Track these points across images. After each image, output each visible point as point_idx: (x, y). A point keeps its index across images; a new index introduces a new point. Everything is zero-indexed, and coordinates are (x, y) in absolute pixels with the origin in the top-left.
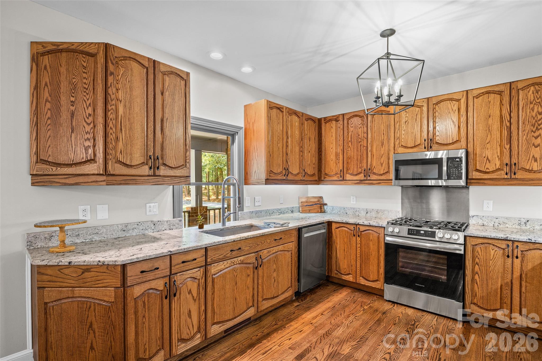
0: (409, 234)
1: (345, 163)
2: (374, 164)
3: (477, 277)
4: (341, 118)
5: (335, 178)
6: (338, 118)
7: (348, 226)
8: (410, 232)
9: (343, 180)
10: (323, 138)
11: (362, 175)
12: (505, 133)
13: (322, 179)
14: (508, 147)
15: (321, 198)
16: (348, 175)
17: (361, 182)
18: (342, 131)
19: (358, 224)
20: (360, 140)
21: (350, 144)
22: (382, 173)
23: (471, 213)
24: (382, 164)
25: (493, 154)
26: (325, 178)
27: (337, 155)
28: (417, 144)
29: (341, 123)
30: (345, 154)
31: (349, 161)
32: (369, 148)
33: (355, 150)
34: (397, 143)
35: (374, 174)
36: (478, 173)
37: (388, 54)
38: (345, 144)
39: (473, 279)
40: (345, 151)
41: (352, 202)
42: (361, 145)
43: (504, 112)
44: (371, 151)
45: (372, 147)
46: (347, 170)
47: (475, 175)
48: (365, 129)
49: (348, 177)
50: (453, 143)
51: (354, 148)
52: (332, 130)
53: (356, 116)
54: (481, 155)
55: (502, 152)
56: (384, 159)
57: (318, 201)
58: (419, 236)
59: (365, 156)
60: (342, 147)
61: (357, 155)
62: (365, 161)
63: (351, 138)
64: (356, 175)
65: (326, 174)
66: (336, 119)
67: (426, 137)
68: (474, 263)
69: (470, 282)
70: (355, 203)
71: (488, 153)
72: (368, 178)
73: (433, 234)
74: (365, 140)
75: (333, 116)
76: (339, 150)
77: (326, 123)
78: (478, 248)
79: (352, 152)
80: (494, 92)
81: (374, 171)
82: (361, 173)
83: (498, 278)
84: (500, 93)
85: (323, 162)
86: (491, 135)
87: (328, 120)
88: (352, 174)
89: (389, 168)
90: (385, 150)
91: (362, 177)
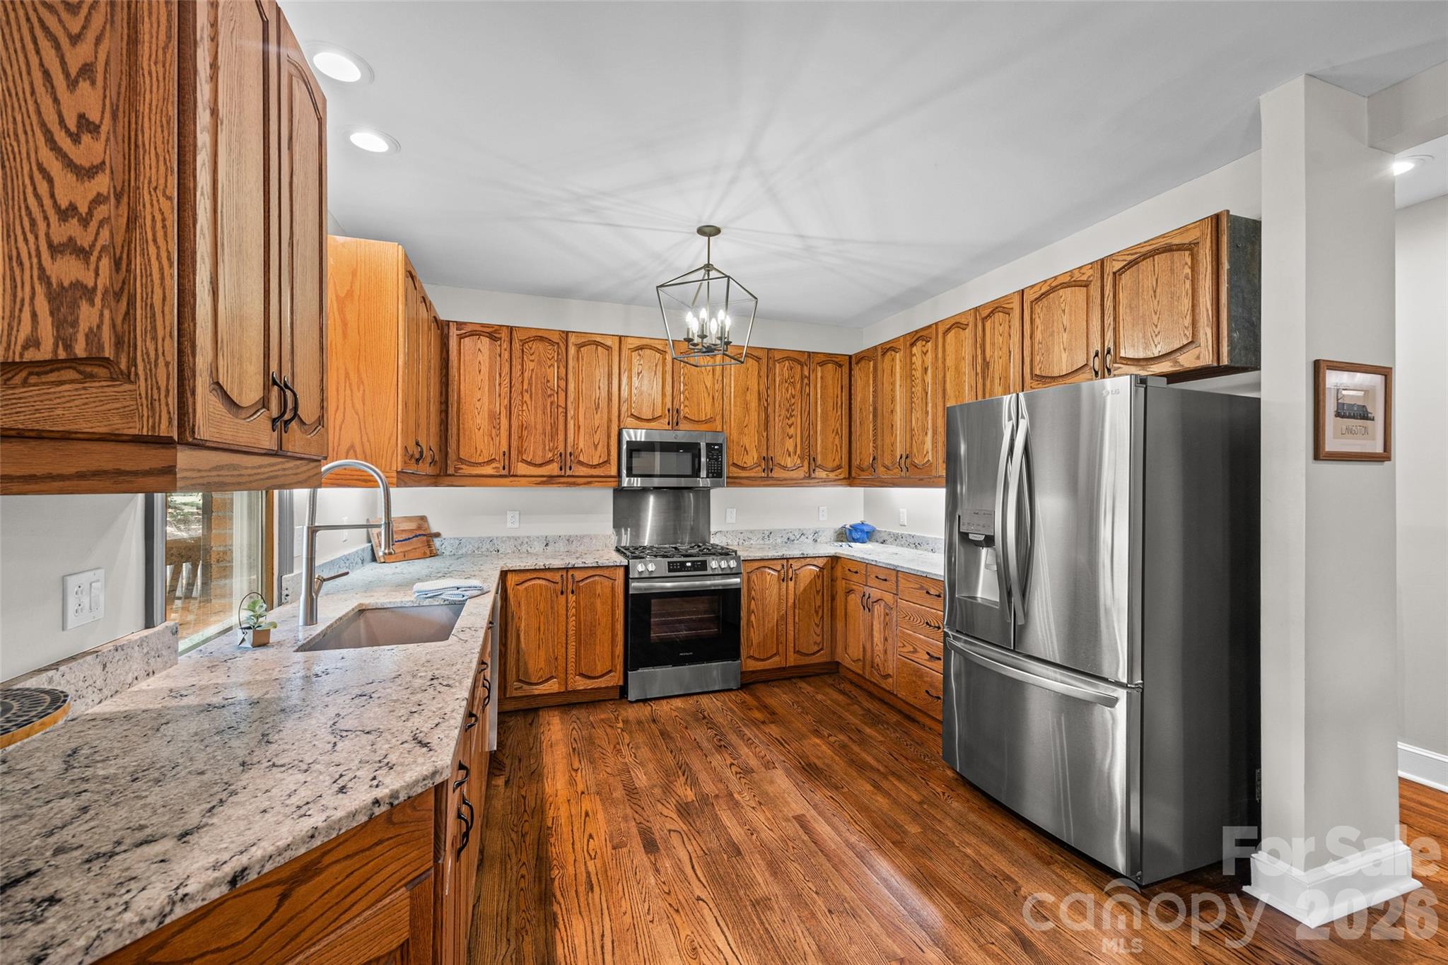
0: (670, 571)
1: (515, 437)
2: (581, 445)
3: (753, 617)
4: (504, 335)
5: (488, 470)
6: (495, 331)
7: (548, 575)
8: (672, 567)
9: (507, 475)
10: (453, 372)
11: (555, 466)
12: (762, 415)
13: (451, 471)
14: (765, 434)
15: (423, 518)
16: (520, 464)
17: (550, 480)
18: (507, 365)
19: (574, 568)
20: (549, 392)
21: (527, 397)
22: (595, 463)
23: (713, 529)
24: (596, 447)
25: (750, 443)
26: (457, 469)
27: (494, 417)
28: (657, 415)
29: (505, 345)
30: (514, 418)
31: (525, 433)
32: (571, 413)
33: (540, 412)
34: (624, 409)
35: (581, 463)
36: (735, 469)
37: (708, 267)
38: (514, 395)
39: (749, 620)
40: (515, 411)
41: (509, 525)
42: (552, 403)
43: (761, 387)
44: (576, 417)
45: (577, 409)
46: (520, 452)
47: (732, 471)
48: (563, 370)
49: (522, 469)
50: (706, 422)
51: (535, 408)
52: (480, 357)
53: (541, 339)
54: (738, 443)
55: (759, 440)
56: (601, 436)
57: (419, 528)
58: (685, 571)
59: (561, 427)
60: (506, 402)
61: (544, 423)
62: (561, 437)
63: (530, 384)
64: (540, 465)
65: (460, 460)
66: (492, 333)
67: (669, 405)
68: (751, 598)
69: (745, 627)
70: (517, 525)
71: (746, 441)
72: (568, 472)
73: (703, 565)
74: (562, 395)
75: (483, 325)
76: (500, 406)
77: (461, 337)
78: (754, 575)
79: (532, 414)
80: (752, 357)
81: (581, 459)
82: (551, 461)
83: (774, 612)
84: (758, 359)
85: (453, 430)
86: (749, 415)
87: (467, 330)
88: (529, 463)
89: (609, 455)
90: (601, 418)
91: (553, 469)
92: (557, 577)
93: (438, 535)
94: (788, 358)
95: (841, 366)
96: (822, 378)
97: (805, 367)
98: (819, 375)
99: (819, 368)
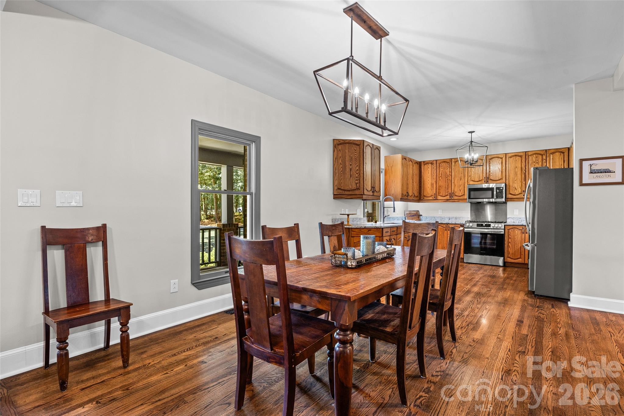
1: (437, 189)
2: (456, 190)
3: (510, 244)
4: (435, 162)
5: (431, 198)
6: (433, 162)
7: (442, 225)
8: (478, 225)
9: (436, 199)
10: (422, 174)
11: (448, 196)
12: (523, 176)
13: (422, 199)
14: (524, 183)
15: (418, 211)
16: (439, 196)
17: (447, 200)
18: (435, 170)
19: (449, 224)
20: (447, 176)
21: (441, 178)
22: (460, 195)
23: (508, 217)
24: (460, 191)
25: (518, 186)
26: (423, 198)
27: (432, 184)
28: (480, 180)
29: (435, 165)
30: (437, 184)
31: (440, 188)
32: (453, 181)
33: (444, 182)
34: (469, 179)
35: (456, 196)
36: (511, 195)
37: (472, 142)
38: (437, 178)
39: (508, 246)
40: (437, 182)
41: (439, 213)
42: (447, 179)
43: (523, 166)
44: (454, 183)
45: (454, 180)
46: (439, 193)
47: (509, 196)
48: (451, 170)
49: (439, 198)
50: (499, 180)
51: (443, 181)
52: (429, 170)
53: (445, 162)
54: (512, 186)
55: (521, 185)
56: (462, 187)
57: (417, 213)
58: (482, 226)
59: (450, 186)
60: (435, 180)
61: (445, 185)
62: (450, 189)
63: (441, 175)
64: (444, 196)
65: (424, 196)
66: (431, 163)
67: (485, 176)
68: (509, 238)
69: (507, 247)
70: (441, 213)
71: (516, 185)
72: (452, 198)
73: (489, 226)
74: (450, 177)
75: (429, 161)
76: (434, 182)
77: (424, 165)
78: (510, 231)
79: (442, 183)
80: (518, 156)
81: (456, 194)
82: (447, 195)
83: (519, 243)
84: (521, 156)
85: (422, 188)
86: (517, 176)
87: (426, 163)
88: (442, 196)
89: (464, 192)
90: (462, 182)
91: (448, 197)
92: (445, 226)
93: (421, 215)
94: (535, 154)
95: (563, 153)
96: (552, 159)
97: (544, 156)
98: (551, 158)
99: (551, 155)
